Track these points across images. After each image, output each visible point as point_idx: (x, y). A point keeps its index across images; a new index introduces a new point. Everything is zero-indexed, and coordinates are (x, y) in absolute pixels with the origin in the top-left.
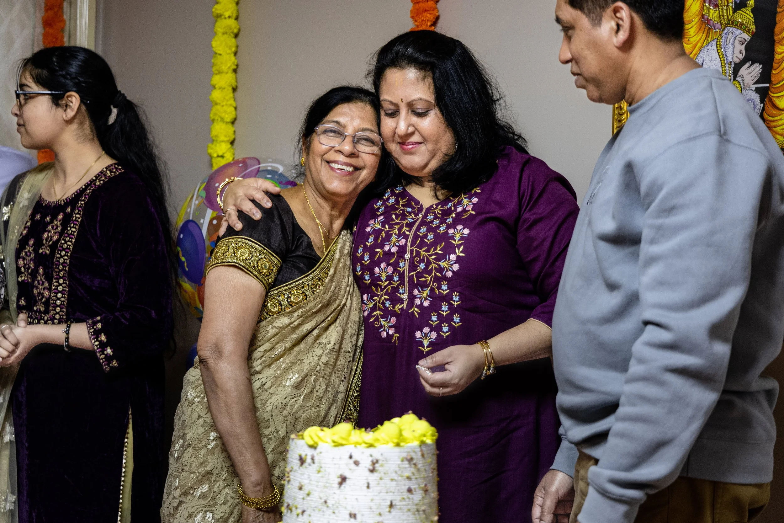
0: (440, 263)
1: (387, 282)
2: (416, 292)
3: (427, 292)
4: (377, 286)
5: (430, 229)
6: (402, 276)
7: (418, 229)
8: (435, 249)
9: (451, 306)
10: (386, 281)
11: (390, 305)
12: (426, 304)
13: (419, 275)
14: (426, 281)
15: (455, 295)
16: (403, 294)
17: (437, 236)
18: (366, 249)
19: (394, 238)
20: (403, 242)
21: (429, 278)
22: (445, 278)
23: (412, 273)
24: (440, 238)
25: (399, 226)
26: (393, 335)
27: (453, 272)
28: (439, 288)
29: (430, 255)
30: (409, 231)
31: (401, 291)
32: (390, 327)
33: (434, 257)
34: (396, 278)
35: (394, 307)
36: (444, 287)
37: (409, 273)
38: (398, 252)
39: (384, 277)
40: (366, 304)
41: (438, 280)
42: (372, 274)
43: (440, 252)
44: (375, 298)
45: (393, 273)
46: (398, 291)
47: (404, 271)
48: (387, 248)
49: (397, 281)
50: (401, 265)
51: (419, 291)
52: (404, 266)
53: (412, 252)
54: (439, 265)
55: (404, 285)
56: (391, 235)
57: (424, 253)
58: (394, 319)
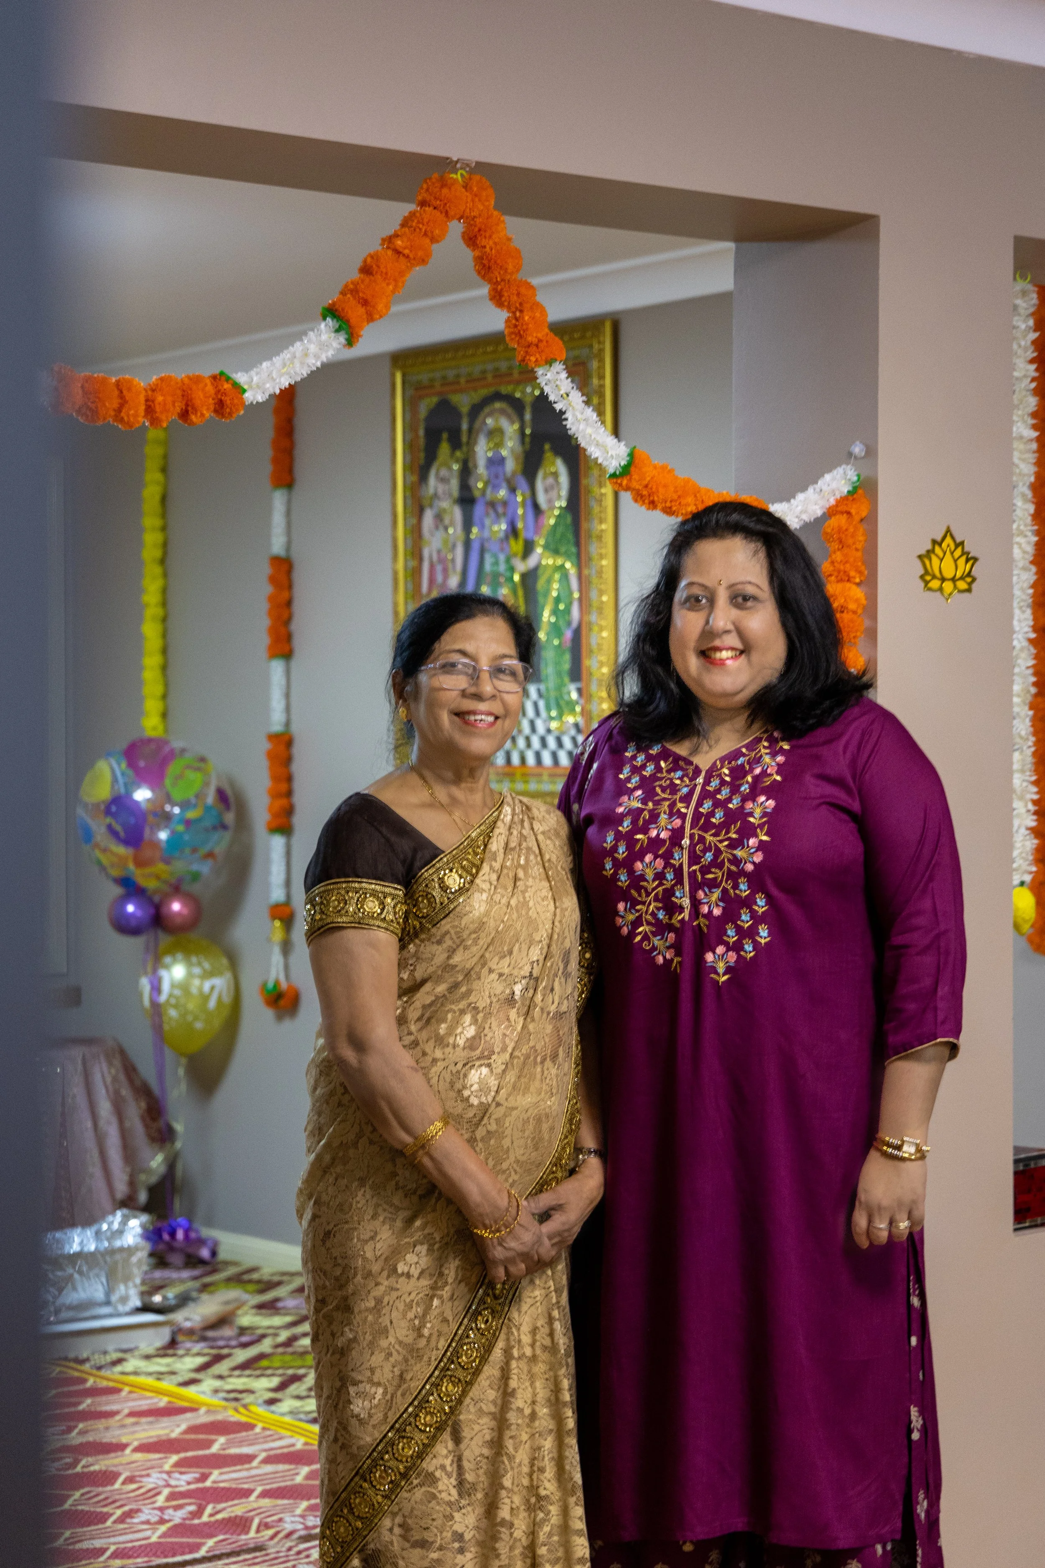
0: (735, 852)
1: (657, 883)
2: (701, 894)
3: (716, 894)
4: (639, 889)
5: (717, 804)
6: (678, 872)
7: (700, 804)
8: (727, 833)
9: (753, 914)
10: (654, 880)
11: (665, 915)
12: (717, 912)
13: (705, 870)
14: (716, 879)
15: (760, 898)
16: (681, 898)
17: (728, 813)
18: (619, 836)
19: (663, 818)
20: (678, 822)
21: (720, 874)
22: (743, 873)
23: (694, 868)
24: (731, 817)
25: (667, 803)
26: (672, 960)
27: (754, 863)
28: (736, 886)
29: (721, 841)
30: (687, 807)
31: (678, 894)
32: (668, 948)
33: (726, 843)
34: (670, 876)
35: (670, 918)
36: (743, 887)
37: (689, 868)
38: (670, 838)
39: (650, 875)
40: (623, 917)
41: (733, 877)
42: (631, 872)
43: (734, 836)
44: (638, 907)
45: (665, 868)
46: (673, 895)
47: (681, 865)
48: (654, 833)
49: (672, 880)
50: (676, 856)
51: (706, 894)
52: (681, 858)
53: (692, 836)
54: (734, 856)
55: (682, 884)
56: (658, 815)
57: (711, 838)
58: (672, 936)
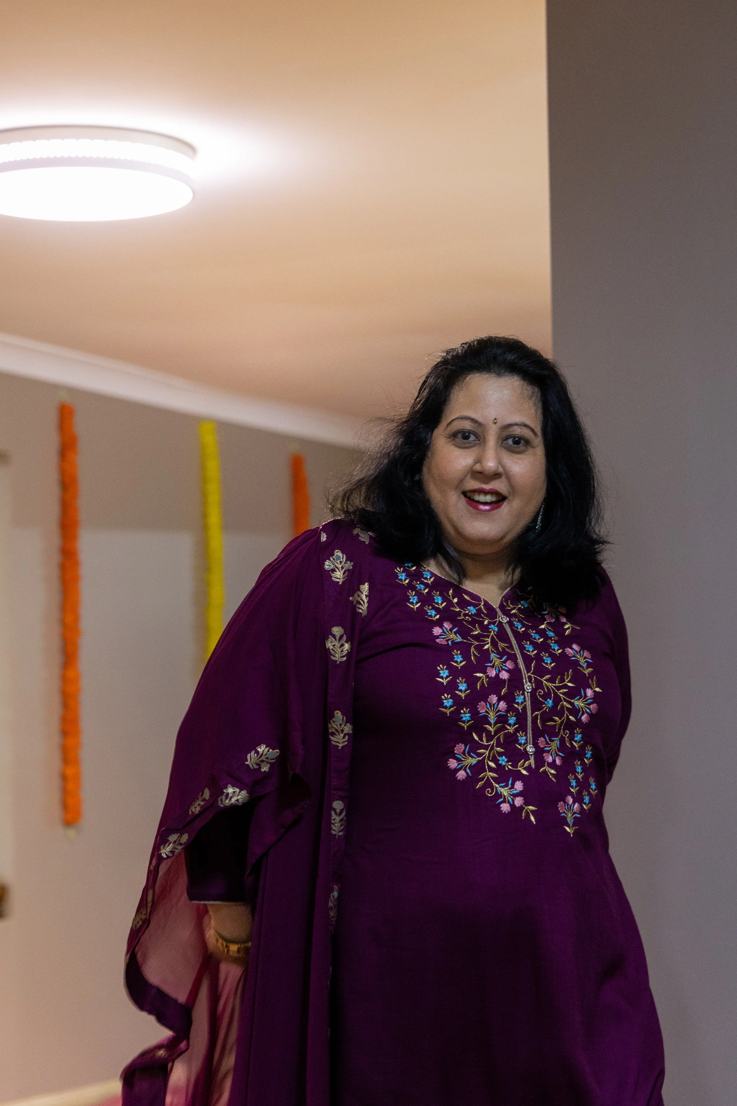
0: (571, 700)
1: (499, 726)
2: (543, 742)
3: (555, 742)
4: (480, 731)
5: (538, 648)
6: (521, 718)
7: (521, 645)
8: (562, 680)
10: (496, 723)
11: (508, 762)
13: (547, 717)
14: (555, 726)
15: (589, 749)
16: (525, 744)
17: (556, 659)
18: (454, 672)
19: (494, 656)
20: (510, 663)
21: (559, 722)
22: (579, 723)
23: (536, 714)
24: (564, 664)
26: (521, 808)
27: (591, 714)
28: (571, 737)
29: (559, 688)
30: (512, 648)
31: (521, 740)
32: (515, 795)
33: (563, 690)
34: (512, 720)
35: (515, 765)
36: (577, 737)
37: (532, 714)
38: (509, 680)
39: (492, 719)
40: (459, 760)
41: (570, 726)
42: (475, 713)
43: (569, 684)
44: (479, 751)
45: (507, 711)
46: (517, 741)
47: (524, 709)
48: (493, 672)
49: (515, 725)
50: (519, 700)
51: (546, 742)
52: (524, 701)
53: (532, 681)
54: (572, 704)
55: (525, 730)
56: (487, 653)
57: (550, 684)
58: (519, 786)
